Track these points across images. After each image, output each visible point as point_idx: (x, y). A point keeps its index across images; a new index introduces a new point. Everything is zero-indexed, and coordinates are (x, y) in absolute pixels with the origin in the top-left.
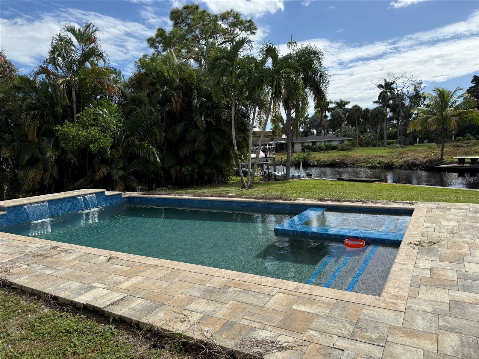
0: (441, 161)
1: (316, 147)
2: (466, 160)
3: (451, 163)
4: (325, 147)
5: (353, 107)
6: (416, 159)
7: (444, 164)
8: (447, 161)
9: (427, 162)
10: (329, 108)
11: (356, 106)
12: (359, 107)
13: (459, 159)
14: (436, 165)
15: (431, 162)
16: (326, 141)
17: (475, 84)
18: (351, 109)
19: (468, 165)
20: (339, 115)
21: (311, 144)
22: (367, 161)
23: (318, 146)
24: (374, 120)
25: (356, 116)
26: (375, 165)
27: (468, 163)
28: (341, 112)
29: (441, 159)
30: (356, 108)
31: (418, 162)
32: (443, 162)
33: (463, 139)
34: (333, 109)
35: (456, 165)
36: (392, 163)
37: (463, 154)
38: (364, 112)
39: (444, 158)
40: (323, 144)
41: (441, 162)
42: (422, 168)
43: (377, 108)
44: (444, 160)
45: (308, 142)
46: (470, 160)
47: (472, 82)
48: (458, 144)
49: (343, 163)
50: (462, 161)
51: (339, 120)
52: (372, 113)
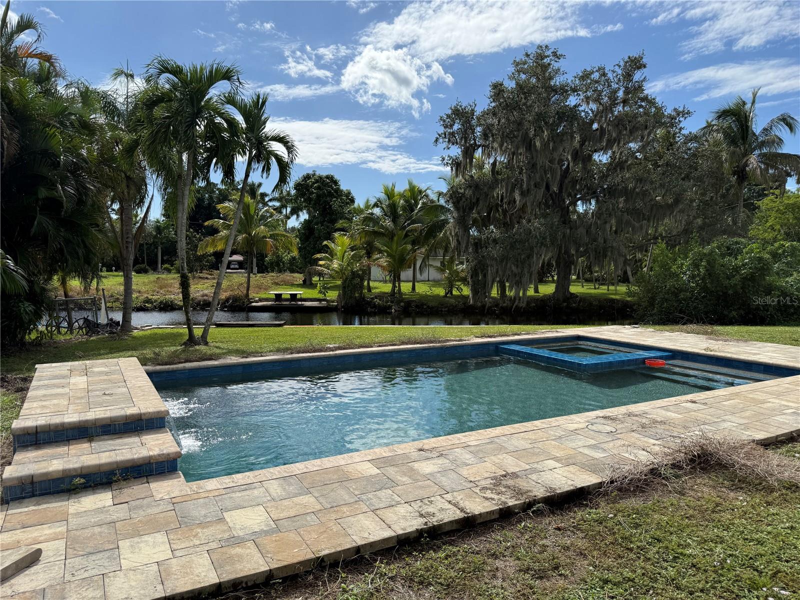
0: (248, 298)
2: (283, 296)
7: (253, 302)
8: (257, 297)
13: (274, 294)
15: (234, 299)
19: (287, 303)
27: (286, 300)
29: (246, 295)
32: (251, 299)
39: (251, 293)
42: (223, 308)
46: (289, 297)
50: (278, 297)
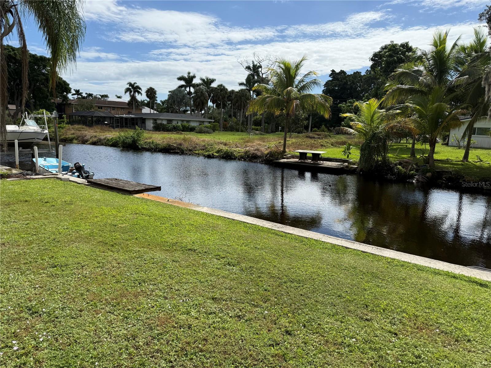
0: (282, 154)
1: (170, 126)
2: (308, 155)
3: (293, 157)
4: (181, 127)
5: (219, 86)
6: (258, 150)
7: (285, 158)
8: (289, 154)
9: (268, 154)
10: (194, 84)
11: (221, 85)
12: (224, 87)
13: (300, 153)
14: (277, 159)
15: (271, 154)
16: (184, 120)
17: (332, 78)
18: (216, 88)
19: (309, 161)
20: (202, 92)
21: (165, 122)
22: (207, 148)
23: (174, 126)
24: (237, 102)
25: (221, 97)
26: (213, 154)
27: (309, 158)
28: (204, 90)
29: (283, 151)
30: (222, 88)
31: (259, 154)
32: (285, 155)
33: (318, 131)
34: (198, 85)
35: (297, 160)
36: (231, 153)
37: (308, 146)
38: (230, 93)
39: (287, 150)
40: (179, 124)
41: (283, 156)
42: (262, 161)
43: (242, 90)
44: (286, 154)
45: (162, 120)
46: (311, 155)
47: (330, 76)
48: (311, 134)
49: (179, 148)
50: (303, 156)
51: (202, 98)
52: (236, 95)
